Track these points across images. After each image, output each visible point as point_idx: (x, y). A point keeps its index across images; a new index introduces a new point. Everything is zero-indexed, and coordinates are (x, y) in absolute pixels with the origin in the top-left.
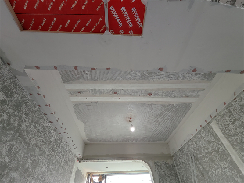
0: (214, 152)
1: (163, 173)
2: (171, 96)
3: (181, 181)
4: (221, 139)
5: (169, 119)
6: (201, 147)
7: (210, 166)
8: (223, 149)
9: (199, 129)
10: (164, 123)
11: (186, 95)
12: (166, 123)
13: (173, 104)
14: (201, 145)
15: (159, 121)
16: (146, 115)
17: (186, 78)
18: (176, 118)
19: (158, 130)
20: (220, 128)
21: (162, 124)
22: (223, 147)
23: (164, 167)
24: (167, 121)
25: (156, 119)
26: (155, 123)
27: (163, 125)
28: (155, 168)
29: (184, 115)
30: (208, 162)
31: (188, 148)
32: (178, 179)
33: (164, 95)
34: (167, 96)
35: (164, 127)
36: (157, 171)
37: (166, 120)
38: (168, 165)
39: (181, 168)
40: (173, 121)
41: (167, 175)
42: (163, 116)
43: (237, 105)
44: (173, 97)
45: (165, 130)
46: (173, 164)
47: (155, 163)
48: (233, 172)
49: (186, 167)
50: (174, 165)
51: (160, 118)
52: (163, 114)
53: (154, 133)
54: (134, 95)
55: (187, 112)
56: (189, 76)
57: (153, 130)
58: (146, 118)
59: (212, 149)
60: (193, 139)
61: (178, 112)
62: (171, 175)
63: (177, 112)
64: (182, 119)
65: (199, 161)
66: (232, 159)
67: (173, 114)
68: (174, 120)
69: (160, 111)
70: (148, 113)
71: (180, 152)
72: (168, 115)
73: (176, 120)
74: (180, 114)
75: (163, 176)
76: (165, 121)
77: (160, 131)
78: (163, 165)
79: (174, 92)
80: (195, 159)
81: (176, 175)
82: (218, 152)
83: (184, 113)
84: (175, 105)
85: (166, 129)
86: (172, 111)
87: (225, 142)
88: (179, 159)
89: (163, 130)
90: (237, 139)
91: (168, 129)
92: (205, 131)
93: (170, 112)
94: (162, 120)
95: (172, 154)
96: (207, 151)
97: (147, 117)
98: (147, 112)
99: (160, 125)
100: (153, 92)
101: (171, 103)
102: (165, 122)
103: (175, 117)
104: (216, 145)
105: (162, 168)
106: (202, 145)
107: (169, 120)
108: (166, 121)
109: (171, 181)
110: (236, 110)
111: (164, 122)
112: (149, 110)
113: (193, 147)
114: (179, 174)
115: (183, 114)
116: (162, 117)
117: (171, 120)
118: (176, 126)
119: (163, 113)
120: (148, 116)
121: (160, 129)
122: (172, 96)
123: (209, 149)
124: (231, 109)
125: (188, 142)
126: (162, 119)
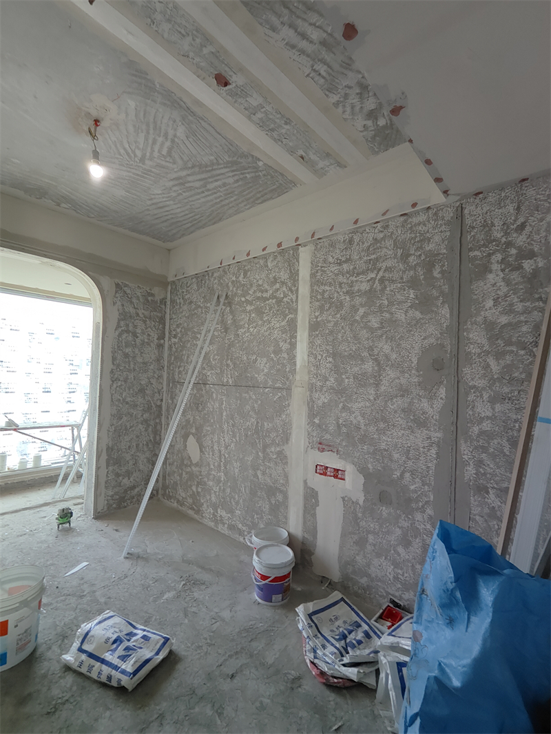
0: (273, 299)
1: (132, 311)
2: (272, 130)
3: (169, 333)
4: (301, 282)
5: (219, 194)
6: (251, 285)
7: (249, 320)
8: (292, 300)
9: (273, 248)
10: (198, 197)
11: (304, 154)
12: (203, 200)
13: (259, 156)
14: (255, 281)
15: (187, 185)
16: (162, 144)
17: (344, 106)
18: (235, 200)
19: (167, 209)
20: (312, 264)
21: (191, 196)
22: (294, 297)
23: (139, 300)
24: (208, 195)
25: (184, 173)
26: (171, 183)
27: (190, 199)
28: (115, 296)
29: (259, 204)
30: (250, 312)
31: (220, 277)
32: (164, 328)
33: (260, 115)
34: (262, 125)
35: (188, 207)
36: (119, 303)
37: (208, 190)
38: (150, 298)
39: (181, 310)
40: (223, 203)
41: (142, 316)
42: (209, 174)
43: (371, 236)
44: (275, 140)
45: (187, 215)
46: (163, 299)
47: (117, 285)
48: (284, 335)
49: (196, 311)
50: (166, 302)
51: (199, 177)
52: (212, 170)
53: (148, 210)
54: (166, 35)
55: (271, 198)
56: (353, 107)
57: (151, 199)
58: (156, 154)
59: (272, 293)
60: (244, 263)
61: (251, 187)
62: (150, 318)
63: (251, 185)
64: (248, 209)
65: (231, 307)
66: (296, 318)
67: (236, 185)
68: (227, 201)
69: (212, 158)
70: (173, 141)
71: (194, 280)
72: (223, 181)
73: (230, 205)
74: (252, 194)
75: (131, 316)
76: (203, 192)
77: (172, 212)
78: (139, 294)
79: (287, 127)
80: (226, 301)
81: (162, 320)
82: (279, 301)
83: (262, 196)
84: (260, 164)
85: (191, 215)
86: (241, 176)
87: (304, 289)
88: (185, 293)
89: (183, 214)
90: (327, 291)
91: (197, 217)
92: (279, 258)
93: (233, 176)
94: (197, 184)
95: (170, 279)
96: (259, 294)
97: (159, 151)
98: (170, 136)
99: (181, 197)
100: (237, 80)
101: (256, 154)
102: (203, 195)
103: (236, 195)
104: (284, 289)
105: (134, 300)
106: (258, 281)
107: (215, 195)
108: (206, 193)
109: (146, 328)
110: (363, 243)
111: (199, 194)
112: (181, 132)
113: (234, 279)
114: (170, 319)
115: (258, 198)
116: (203, 176)
117: (221, 199)
118: (220, 220)
119: (215, 170)
120: (164, 152)
121: (176, 206)
122: (275, 134)
123: (267, 291)
124: (356, 238)
125: (229, 265)
126: (201, 183)
